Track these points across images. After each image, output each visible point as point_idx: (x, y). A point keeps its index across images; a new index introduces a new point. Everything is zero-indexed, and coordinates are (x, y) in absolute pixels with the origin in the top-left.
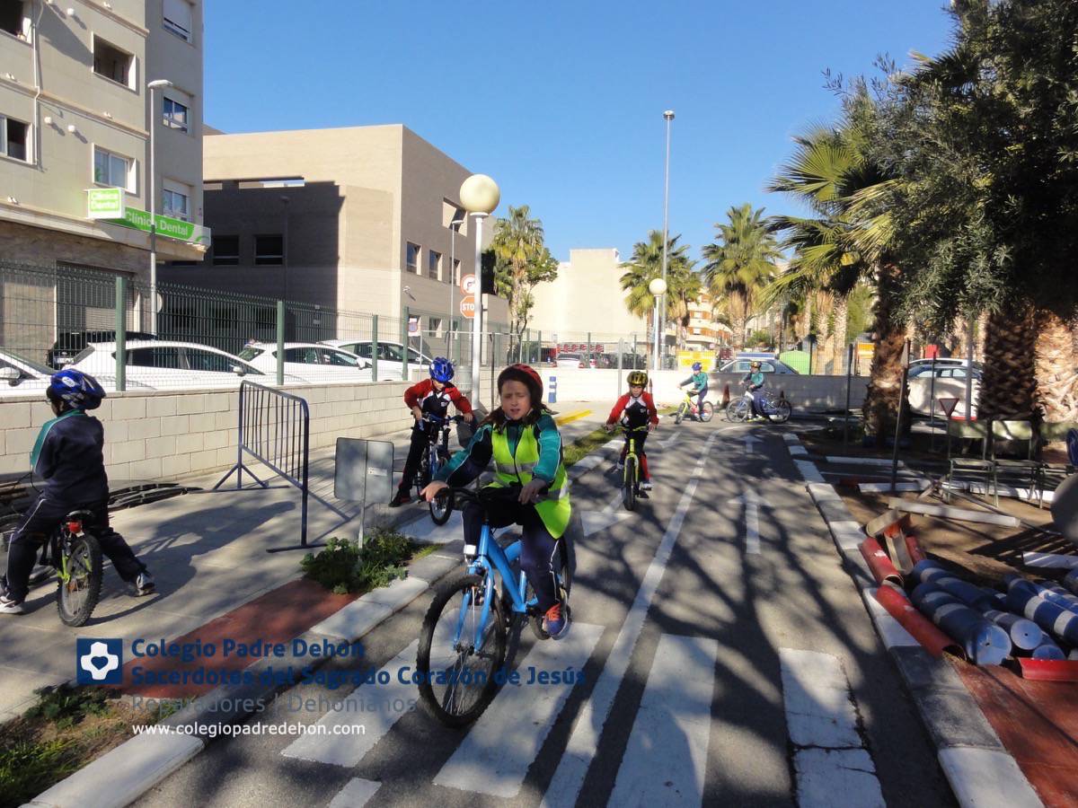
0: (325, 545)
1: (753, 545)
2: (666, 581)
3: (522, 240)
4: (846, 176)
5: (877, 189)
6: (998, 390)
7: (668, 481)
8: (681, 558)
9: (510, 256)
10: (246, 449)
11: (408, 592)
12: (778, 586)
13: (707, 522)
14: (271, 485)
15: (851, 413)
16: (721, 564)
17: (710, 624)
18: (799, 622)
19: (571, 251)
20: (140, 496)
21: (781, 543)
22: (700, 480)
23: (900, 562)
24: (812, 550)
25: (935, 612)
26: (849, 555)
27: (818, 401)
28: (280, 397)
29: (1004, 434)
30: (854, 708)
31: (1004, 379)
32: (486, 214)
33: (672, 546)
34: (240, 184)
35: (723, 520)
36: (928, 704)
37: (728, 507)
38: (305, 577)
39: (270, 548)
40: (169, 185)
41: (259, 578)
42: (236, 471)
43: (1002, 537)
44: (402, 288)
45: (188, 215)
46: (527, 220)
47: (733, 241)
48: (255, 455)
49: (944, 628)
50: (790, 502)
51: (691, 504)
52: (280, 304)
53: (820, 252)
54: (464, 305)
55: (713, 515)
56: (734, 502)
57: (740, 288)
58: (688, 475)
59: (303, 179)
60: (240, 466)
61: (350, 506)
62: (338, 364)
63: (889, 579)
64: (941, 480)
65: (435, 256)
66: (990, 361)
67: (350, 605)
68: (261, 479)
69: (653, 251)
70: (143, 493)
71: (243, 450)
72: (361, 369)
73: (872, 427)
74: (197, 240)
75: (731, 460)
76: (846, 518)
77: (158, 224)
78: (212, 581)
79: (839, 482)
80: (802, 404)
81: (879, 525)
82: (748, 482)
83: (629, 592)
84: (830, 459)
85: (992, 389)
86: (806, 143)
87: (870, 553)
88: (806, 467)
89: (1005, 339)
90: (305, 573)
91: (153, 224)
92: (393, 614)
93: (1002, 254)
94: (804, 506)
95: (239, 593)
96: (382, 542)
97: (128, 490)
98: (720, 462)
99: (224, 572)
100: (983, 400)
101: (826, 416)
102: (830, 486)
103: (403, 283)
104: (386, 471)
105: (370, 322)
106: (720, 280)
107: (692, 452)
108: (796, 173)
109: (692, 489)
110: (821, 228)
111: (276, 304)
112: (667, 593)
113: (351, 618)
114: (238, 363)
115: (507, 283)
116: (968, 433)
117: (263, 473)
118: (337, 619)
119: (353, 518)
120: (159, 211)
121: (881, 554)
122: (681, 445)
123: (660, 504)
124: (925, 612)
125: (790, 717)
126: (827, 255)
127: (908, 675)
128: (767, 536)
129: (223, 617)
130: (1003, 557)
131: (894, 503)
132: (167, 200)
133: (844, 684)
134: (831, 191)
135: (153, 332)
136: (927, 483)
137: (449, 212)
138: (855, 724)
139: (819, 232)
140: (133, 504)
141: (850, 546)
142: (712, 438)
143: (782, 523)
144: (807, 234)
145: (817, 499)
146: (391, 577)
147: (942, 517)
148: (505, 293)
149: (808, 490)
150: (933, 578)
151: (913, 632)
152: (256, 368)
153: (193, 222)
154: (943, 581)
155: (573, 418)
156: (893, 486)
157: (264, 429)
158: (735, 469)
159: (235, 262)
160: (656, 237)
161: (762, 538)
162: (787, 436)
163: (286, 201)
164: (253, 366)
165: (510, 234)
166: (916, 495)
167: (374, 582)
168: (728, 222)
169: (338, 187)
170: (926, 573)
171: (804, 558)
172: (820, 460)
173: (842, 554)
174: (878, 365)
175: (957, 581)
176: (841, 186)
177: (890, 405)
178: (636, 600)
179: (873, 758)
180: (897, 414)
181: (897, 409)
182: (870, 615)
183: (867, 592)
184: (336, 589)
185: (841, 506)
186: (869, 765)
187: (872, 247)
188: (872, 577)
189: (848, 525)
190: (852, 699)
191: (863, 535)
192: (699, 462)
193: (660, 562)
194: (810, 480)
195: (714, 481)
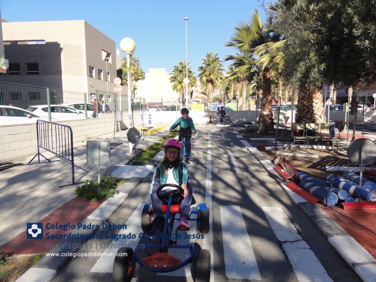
0: (83, 182)
1: (238, 171)
2: (213, 186)
4: (251, 41)
5: (264, 46)
6: (302, 114)
7: (199, 149)
8: (215, 177)
10: (40, 146)
11: (121, 198)
12: (251, 184)
13: (219, 164)
14: (52, 160)
15: (252, 123)
16: (229, 178)
17: (234, 200)
18: (263, 197)
19: (149, 69)
21: (246, 169)
22: (211, 149)
23: (289, 173)
24: (257, 171)
25: (310, 189)
26: (271, 172)
27: (240, 119)
28: (57, 126)
29: (309, 128)
30: (294, 226)
31: (304, 110)
32: (131, 53)
33: (211, 173)
34: (18, 42)
35: (224, 162)
36: (318, 222)
37: (224, 158)
38: (78, 196)
39: (60, 186)
41: (59, 198)
42: (37, 156)
43: (315, 162)
44: (88, 83)
46: (133, 58)
47: (208, 65)
48: (46, 149)
49: (314, 194)
50: (243, 155)
51: (211, 157)
52: (48, 89)
53: (244, 68)
54: (115, 89)
55: (220, 161)
56: (225, 156)
57: (211, 81)
58: (206, 147)
59: (45, 41)
60: (39, 154)
61: (87, 166)
62: (68, 112)
63: (289, 179)
64: (291, 144)
65: (100, 71)
66: (300, 104)
67: (101, 205)
68: (48, 158)
69: (180, 68)
71: (39, 147)
72: (78, 114)
73: (262, 128)
74: (3, 65)
75: (218, 141)
76: (265, 159)
78: (39, 201)
79: (257, 146)
80: (235, 121)
81: (277, 161)
82: (227, 148)
83: (202, 191)
85: (300, 113)
86: (238, 29)
87: (279, 171)
88: (244, 142)
89: (304, 96)
90: (77, 195)
92: (118, 208)
93: (323, 66)
94: (248, 156)
95: (53, 205)
96: (106, 180)
98: (215, 142)
99: (43, 197)
101: (244, 125)
102: (255, 148)
103: (88, 81)
104: (107, 152)
105: (84, 96)
106: (204, 79)
107: (205, 139)
108: (236, 40)
109: (209, 152)
110: (244, 60)
111: (46, 89)
112: (215, 190)
113: (102, 211)
114: (29, 113)
116: (299, 128)
117: (49, 155)
118: (97, 212)
119: (89, 171)
121: (283, 171)
122: (200, 137)
123: (200, 158)
124: (307, 190)
125: (275, 232)
126: (247, 69)
127: (307, 212)
128: (242, 167)
129: (49, 216)
130: (318, 168)
131: (278, 153)
133: (287, 217)
134: (246, 47)
136: (286, 145)
137: (104, 54)
138: (297, 232)
139: (243, 61)
141: (270, 168)
142: (210, 134)
143: (244, 162)
144: (239, 62)
145: (253, 153)
146: (113, 193)
147: (294, 156)
148: (127, 85)
149: (248, 150)
150: (304, 178)
151: (304, 197)
152: (36, 115)
153: (1, 57)
154: (309, 179)
155: (160, 129)
156: (276, 147)
157: (50, 138)
159: (19, 74)
160: (181, 63)
161: (240, 168)
162: (234, 132)
163: (38, 49)
164: (34, 114)
166: (283, 150)
167: (108, 196)
168: (206, 58)
169: (59, 44)
170: (302, 176)
171: (256, 174)
172: (248, 140)
173: (268, 171)
174: (263, 107)
175: (313, 178)
176: (251, 45)
177: (267, 120)
178: (206, 194)
179: (307, 243)
180: (269, 123)
181: (269, 121)
182: (286, 192)
183: (282, 184)
184: (93, 200)
185: (262, 155)
186: (307, 246)
187: (262, 66)
188: (282, 179)
189: (266, 162)
190: (292, 222)
191: (273, 164)
192: (208, 142)
193: (209, 179)
194: (248, 146)
195: (216, 149)
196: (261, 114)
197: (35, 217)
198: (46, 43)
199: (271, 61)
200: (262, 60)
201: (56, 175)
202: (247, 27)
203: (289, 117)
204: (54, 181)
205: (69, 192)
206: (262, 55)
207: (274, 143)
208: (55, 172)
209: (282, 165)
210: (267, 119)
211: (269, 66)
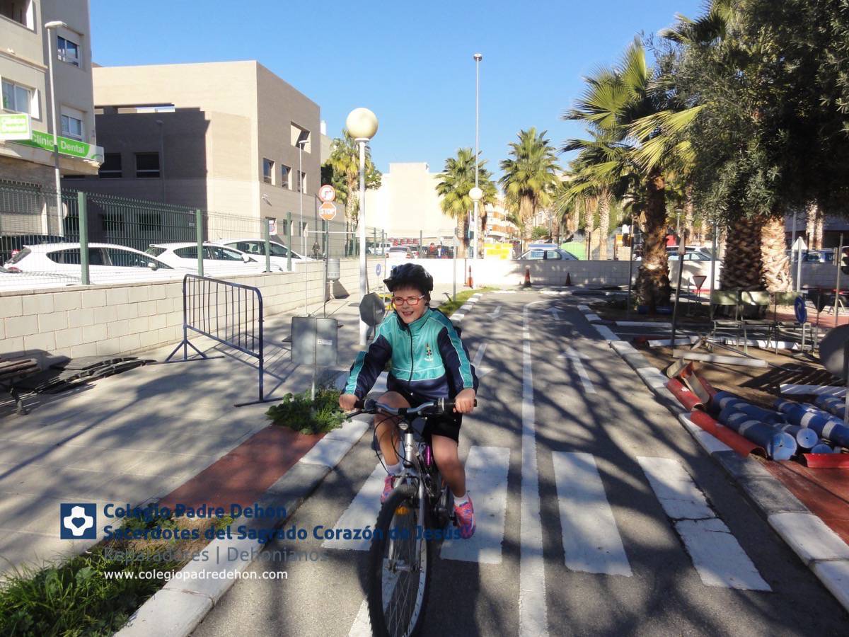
0: (281, 399)
1: (589, 388)
2: (537, 415)
3: (354, 158)
4: (623, 109)
5: (652, 119)
6: (736, 269)
7: (503, 342)
8: (540, 398)
9: (344, 169)
10: (190, 327)
11: (357, 429)
12: (615, 415)
13: (547, 371)
14: (208, 355)
15: (620, 289)
16: (568, 399)
19: (391, 165)
20: (112, 368)
21: (604, 384)
22: (530, 342)
23: (698, 395)
24: (629, 389)
25: (739, 426)
26: (660, 391)
27: (594, 280)
29: (749, 301)
30: (701, 493)
31: (740, 261)
32: (368, 139)
33: (532, 390)
34: (119, 109)
35: (558, 370)
36: (751, 487)
37: (558, 361)
38: (274, 423)
39: (233, 404)
40: (67, 111)
41: (238, 424)
42: (183, 347)
43: (757, 374)
44: (261, 196)
45: (82, 136)
47: (524, 157)
48: (203, 333)
49: (748, 437)
50: (598, 356)
51: (532, 359)
53: (607, 167)
54: (322, 210)
55: (548, 366)
56: (560, 357)
57: (529, 193)
58: (519, 338)
59: (173, 105)
60: (186, 342)
62: (225, 259)
63: (695, 407)
64: (707, 336)
65: (286, 170)
66: (730, 248)
67: (320, 442)
68: (201, 351)
69: (461, 165)
70: (114, 366)
71: (188, 329)
72: (245, 262)
73: (643, 299)
74: (92, 158)
75: (546, 326)
76: (646, 365)
77: (60, 144)
78: (202, 428)
79: (632, 339)
80: (583, 283)
81: (673, 371)
83: (513, 423)
84: (619, 323)
85: (732, 268)
86: (593, 82)
87: (676, 389)
88: (603, 329)
89: (741, 231)
90: (272, 421)
91: (55, 143)
92: (352, 448)
93: (774, 172)
94: (610, 358)
95: (230, 437)
96: (324, 395)
97: (101, 364)
98: (537, 327)
99: (208, 422)
100: (725, 275)
101: (603, 292)
102: (626, 343)
103: (262, 192)
104: (331, 341)
106: (514, 188)
107: (513, 321)
108: (587, 107)
109: (527, 349)
110: (605, 149)
111: (195, 212)
112: (541, 423)
113: (324, 451)
114: (153, 260)
115: (343, 191)
116: (725, 301)
117: (203, 344)
120: (59, 133)
121: (684, 389)
122: (505, 316)
123: (507, 360)
124: (733, 428)
125: (661, 501)
126: (613, 170)
127: (730, 469)
129: (228, 455)
130: (764, 388)
131: (676, 353)
132: (64, 123)
133: (689, 478)
134: (611, 121)
135: (61, 234)
136: (695, 338)
137: (295, 133)
138: (706, 503)
139: (605, 152)
140: (108, 375)
141: (658, 385)
142: (525, 310)
143: (599, 370)
144: (595, 154)
145: (622, 353)
146: (341, 421)
147: (711, 362)
148: (342, 199)
149: (611, 346)
150: (729, 404)
151: (726, 442)
153: (88, 142)
154: (739, 406)
156: (673, 341)
158: (550, 332)
159: (119, 175)
160: (461, 153)
161: (593, 383)
162: (579, 307)
163: (160, 124)
164: (160, 260)
165: (344, 151)
166: (689, 348)
167: (331, 424)
168: (518, 142)
169: (203, 113)
170: (724, 402)
171: (628, 396)
172: (612, 324)
173: (654, 391)
174: (646, 252)
175: (747, 405)
176: (620, 117)
177: (655, 282)
178: (523, 429)
179: (726, 524)
180: (661, 289)
181: (660, 285)
182: (689, 432)
183: (683, 417)
184: (305, 431)
185: (641, 357)
186: (726, 529)
187: (647, 164)
188: (682, 406)
189: (650, 370)
190: (698, 487)
191: (666, 377)
192: (524, 329)
193: (529, 401)
194: (610, 339)
195: (539, 341)
196: (641, 268)
197: (204, 456)
198: (176, 109)
199: (666, 154)
200: (646, 152)
201: (222, 384)
202: (615, 77)
203: (705, 277)
204: (223, 394)
205: (256, 414)
206: (647, 139)
207: (669, 333)
208: (219, 378)
209: (685, 380)
210: (657, 279)
211: (662, 164)
